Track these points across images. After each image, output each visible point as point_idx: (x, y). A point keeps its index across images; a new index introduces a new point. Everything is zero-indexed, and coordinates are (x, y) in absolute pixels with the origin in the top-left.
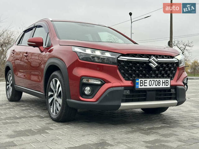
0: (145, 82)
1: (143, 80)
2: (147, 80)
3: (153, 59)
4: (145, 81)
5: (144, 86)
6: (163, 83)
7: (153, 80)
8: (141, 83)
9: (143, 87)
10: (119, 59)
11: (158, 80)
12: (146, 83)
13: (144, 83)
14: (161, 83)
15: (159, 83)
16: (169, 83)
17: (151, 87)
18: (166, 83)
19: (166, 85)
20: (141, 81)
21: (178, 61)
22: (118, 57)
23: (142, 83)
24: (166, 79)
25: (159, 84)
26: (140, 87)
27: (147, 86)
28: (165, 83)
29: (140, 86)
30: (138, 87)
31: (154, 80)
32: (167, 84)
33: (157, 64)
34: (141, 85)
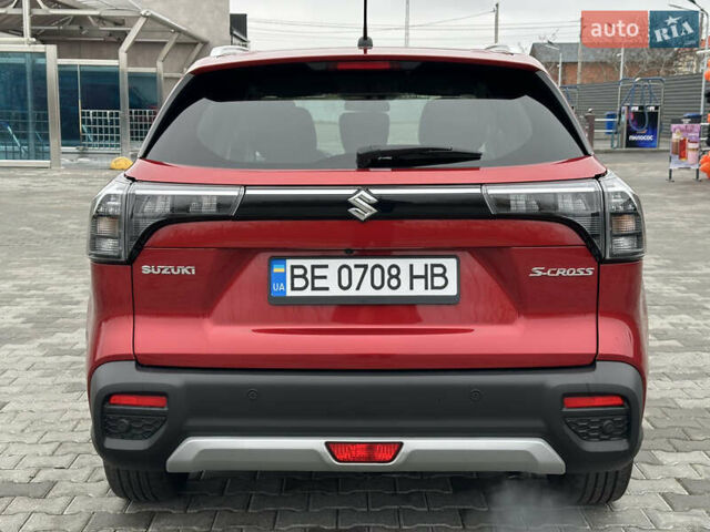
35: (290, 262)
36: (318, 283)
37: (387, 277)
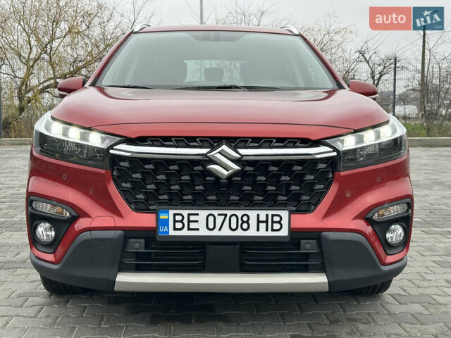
0: (192, 218)
1: (185, 213)
2: (197, 214)
3: (220, 153)
4: (189, 215)
5: (189, 229)
6: (259, 222)
7: (219, 215)
8: (175, 221)
9: (185, 232)
10: (111, 151)
11: (240, 213)
12: (197, 221)
13: (189, 221)
14: (253, 222)
15: (243, 222)
16: (285, 222)
17: (216, 233)
18: (273, 222)
19: (273, 230)
20: (175, 215)
21: (335, 154)
22: (111, 147)
23: (181, 221)
24: (270, 213)
25: (245, 226)
26: (172, 233)
27: (198, 229)
28: (266, 222)
29: (175, 229)
30: (168, 232)
31: (226, 215)
32: (276, 226)
33: (236, 167)
34: (177, 227)
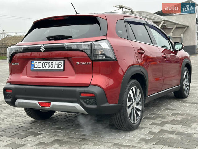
35: (35, 62)
36: (39, 66)
37: (51, 65)
